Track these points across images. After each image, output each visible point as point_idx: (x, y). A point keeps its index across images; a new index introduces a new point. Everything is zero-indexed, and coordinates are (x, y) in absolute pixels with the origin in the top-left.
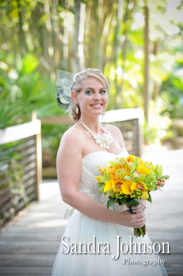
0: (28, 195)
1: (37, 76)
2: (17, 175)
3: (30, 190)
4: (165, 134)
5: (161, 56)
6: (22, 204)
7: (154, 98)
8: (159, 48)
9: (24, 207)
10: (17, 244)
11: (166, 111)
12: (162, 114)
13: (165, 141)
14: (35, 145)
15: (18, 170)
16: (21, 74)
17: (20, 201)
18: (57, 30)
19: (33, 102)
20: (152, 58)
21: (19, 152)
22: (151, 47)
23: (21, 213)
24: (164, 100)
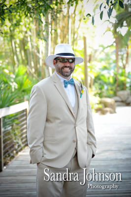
0: (23, 143)
1: (25, 77)
2: (16, 132)
3: (24, 140)
4: (97, 106)
5: (93, 63)
6: (20, 149)
7: (90, 86)
8: (92, 59)
9: (21, 150)
10: (18, 171)
11: (97, 93)
12: (95, 95)
13: (98, 110)
14: (26, 115)
15: (17, 129)
16: (17, 76)
17: (19, 146)
18: (36, 51)
19: (24, 91)
20: (88, 64)
21: (17, 119)
22: (88, 58)
23: (20, 153)
24: (96, 88)
